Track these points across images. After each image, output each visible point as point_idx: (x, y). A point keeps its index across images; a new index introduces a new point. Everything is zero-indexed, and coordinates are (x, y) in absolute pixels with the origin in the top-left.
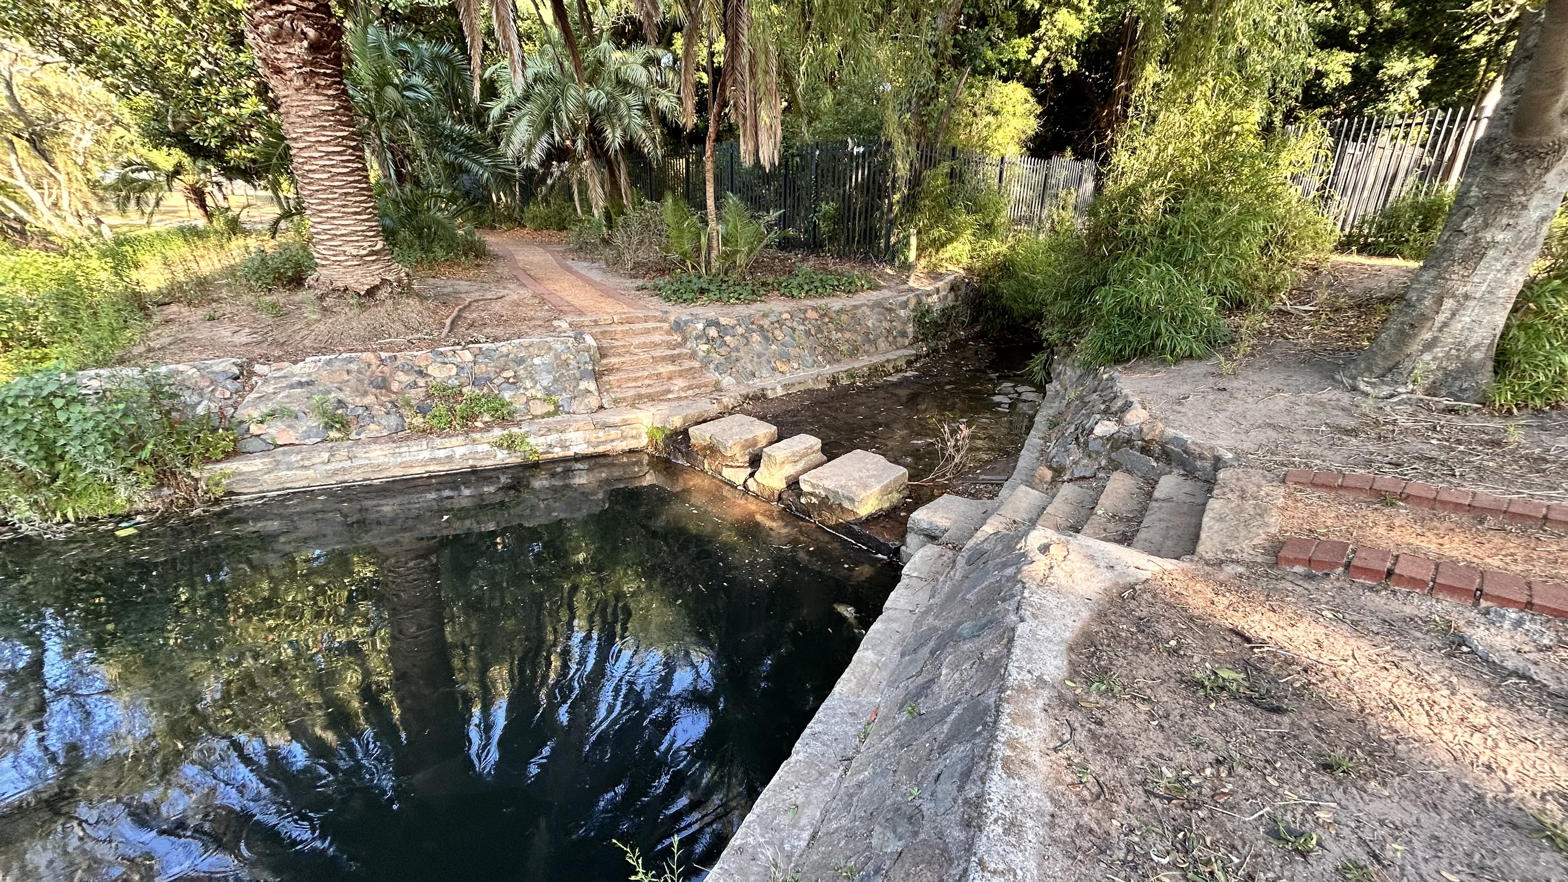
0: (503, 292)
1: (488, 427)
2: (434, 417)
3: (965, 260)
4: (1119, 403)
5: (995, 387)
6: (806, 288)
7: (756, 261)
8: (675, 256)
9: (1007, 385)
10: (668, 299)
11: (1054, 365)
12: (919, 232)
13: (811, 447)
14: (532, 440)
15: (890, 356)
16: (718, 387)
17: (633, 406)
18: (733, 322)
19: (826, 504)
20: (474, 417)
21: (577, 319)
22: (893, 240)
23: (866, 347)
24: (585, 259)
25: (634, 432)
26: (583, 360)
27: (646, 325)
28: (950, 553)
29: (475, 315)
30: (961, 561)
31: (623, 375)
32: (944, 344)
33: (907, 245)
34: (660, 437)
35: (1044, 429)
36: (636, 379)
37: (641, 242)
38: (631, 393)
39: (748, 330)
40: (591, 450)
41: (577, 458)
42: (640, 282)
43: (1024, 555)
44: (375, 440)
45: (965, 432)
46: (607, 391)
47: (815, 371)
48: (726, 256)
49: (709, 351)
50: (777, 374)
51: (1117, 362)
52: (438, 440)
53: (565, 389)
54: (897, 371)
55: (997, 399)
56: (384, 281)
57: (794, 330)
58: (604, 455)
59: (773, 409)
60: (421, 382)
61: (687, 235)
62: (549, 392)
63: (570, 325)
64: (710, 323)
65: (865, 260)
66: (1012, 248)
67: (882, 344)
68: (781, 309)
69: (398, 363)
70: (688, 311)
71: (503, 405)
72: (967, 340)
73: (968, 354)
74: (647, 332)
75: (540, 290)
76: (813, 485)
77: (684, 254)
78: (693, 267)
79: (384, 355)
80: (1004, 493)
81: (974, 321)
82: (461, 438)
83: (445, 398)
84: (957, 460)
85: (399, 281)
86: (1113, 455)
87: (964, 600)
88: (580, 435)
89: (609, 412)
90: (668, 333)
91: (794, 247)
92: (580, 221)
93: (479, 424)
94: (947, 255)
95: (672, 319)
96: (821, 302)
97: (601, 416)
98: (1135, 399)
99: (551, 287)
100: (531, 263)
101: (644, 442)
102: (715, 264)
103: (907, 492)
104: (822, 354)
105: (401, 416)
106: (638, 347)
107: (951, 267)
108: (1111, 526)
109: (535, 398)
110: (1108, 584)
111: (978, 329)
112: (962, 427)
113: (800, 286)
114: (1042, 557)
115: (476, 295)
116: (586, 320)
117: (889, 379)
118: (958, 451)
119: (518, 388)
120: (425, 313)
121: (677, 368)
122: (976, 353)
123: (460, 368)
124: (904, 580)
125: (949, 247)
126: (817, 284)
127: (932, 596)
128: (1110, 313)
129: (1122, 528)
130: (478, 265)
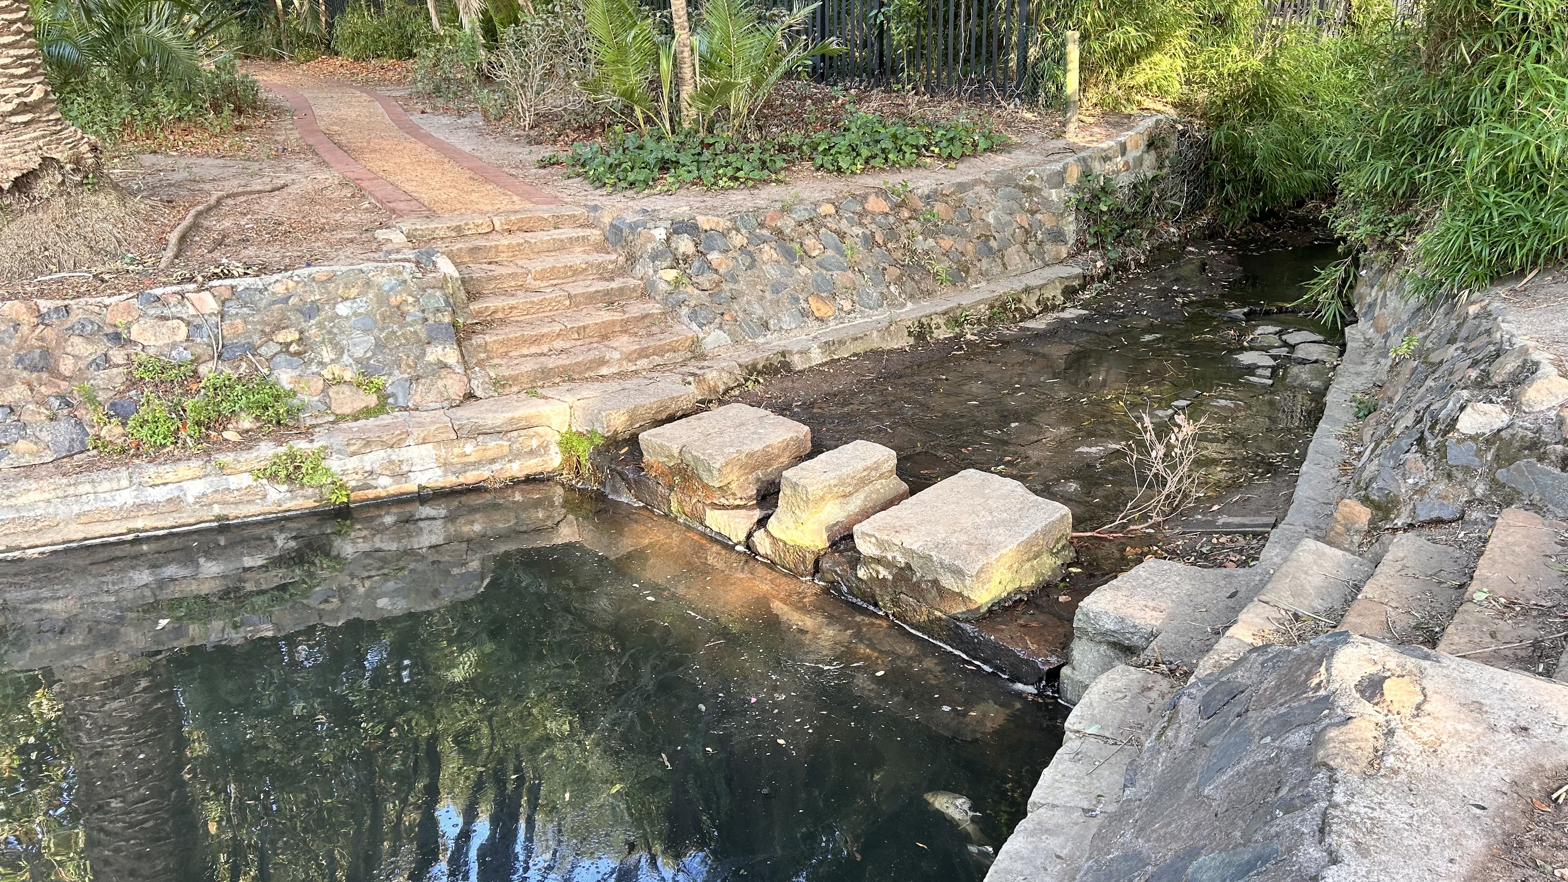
0: (289, 177)
1: (249, 440)
2: (143, 423)
3: (1176, 89)
4: (1509, 365)
5: (1242, 333)
6: (865, 152)
7: (768, 104)
8: (609, 99)
9: (1265, 331)
10: (599, 182)
11: (1361, 289)
12: (1084, 37)
13: (876, 467)
14: (335, 464)
15: (1033, 280)
16: (697, 353)
17: (532, 392)
18: (724, 224)
19: (908, 580)
20: (221, 422)
21: (421, 225)
22: (1033, 52)
23: (985, 264)
24: (446, 110)
25: (534, 443)
26: (433, 304)
27: (556, 234)
28: (1164, 684)
29: (227, 223)
30: (1188, 707)
31: (511, 333)
32: (1136, 254)
33: (1061, 61)
34: (584, 450)
35: (1348, 417)
36: (537, 340)
37: (549, 74)
38: (529, 366)
39: (755, 240)
40: (450, 481)
41: (423, 497)
42: (546, 151)
43: (1327, 702)
44: (28, 471)
45: (1187, 428)
46: (480, 363)
47: (882, 315)
48: (709, 95)
49: (677, 282)
50: (812, 323)
51: (1496, 278)
52: (152, 469)
53: (398, 363)
54: (1047, 307)
55: (1247, 358)
56: (47, 162)
57: (842, 235)
58: (476, 489)
59: (800, 391)
60: (118, 356)
61: (634, 57)
62: (366, 371)
63: (410, 237)
64: (679, 228)
65: (978, 96)
66: (1271, 61)
67: (1015, 256)
68: (817, 196)
69: (73, 319)
70: (638, 205)
71: (277, 398)
72: (1185, 241)
73: (1186, 270)
74: (561, 246)
75: (354, 170)
76: (880, 544)
77: (628, 94)
78: (648, 120)
79: (44, 305)
80: (1270, 553)
81: (1196, 206)
82: (196, 464)
83: (162, 386)
84: (1171, 486)
85: (77, 161)
86: (1501, 475)
87: (1198, 800)
88: (428, 450)
89: (485, 405)
90: (600, 248)
91: (842, 74)
92: (437, 38)
93: (231, 435)
94: (1140, 79)
95: (607, 220)
96: (892, 180)
97: (469, 414)
98: (1541, 356)
99: (376, 164)
100: (343, 122)
101: (554, 460)
102: (690, 113)
103: (1070, 554)
104: (899, 281)
105: (79, 423)
106: (542, 276)
107: (1147, 103)
108: (1505, 626)
109: (340, 382)
110: (1519, 769)
111: (1204, 220)
112: (1180, 419)
113: (854, 148)
114: (1368, 708)
115: (233, 186)
116: (440, 226)
117: (1030, 324)
118: (1173, 468)
119: (307, 363)
120: (131, 221)
121: (617, 316)
122: (1203, 268)
123: (193, 327)
124: (1070, 744)
125: (1145, 63)
126: (887, 144)
127: (1130, 782)
128: (1480, 181)
129: (1530, 631)
130: (240, 128)
